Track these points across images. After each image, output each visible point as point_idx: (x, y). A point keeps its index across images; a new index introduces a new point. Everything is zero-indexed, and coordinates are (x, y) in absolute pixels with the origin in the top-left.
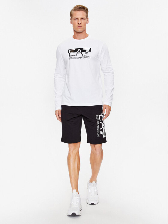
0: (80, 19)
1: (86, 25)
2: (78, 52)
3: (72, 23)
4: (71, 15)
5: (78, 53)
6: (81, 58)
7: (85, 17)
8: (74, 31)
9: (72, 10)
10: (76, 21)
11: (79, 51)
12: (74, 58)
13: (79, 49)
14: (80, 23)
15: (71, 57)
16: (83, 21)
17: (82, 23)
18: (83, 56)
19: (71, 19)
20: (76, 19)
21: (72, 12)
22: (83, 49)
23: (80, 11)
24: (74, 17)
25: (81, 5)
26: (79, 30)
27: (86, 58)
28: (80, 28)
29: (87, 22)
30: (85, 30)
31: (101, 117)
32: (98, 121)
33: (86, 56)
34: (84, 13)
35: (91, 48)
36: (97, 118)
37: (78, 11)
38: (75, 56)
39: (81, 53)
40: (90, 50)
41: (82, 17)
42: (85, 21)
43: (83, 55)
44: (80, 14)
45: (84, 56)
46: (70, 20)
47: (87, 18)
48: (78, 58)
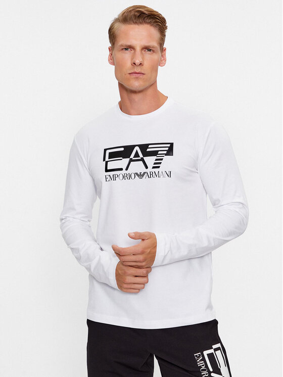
0: (138, 49)
1: (156, 71)
2: (132, 156)
3: (112, 60)
4: (113, 36)
5: (131, 160)
6: (141, 176)
7: (154, 44)
8: (121, 86)
9: (117, 20)
10: (127, 55)
11: (137, 155)
12: (121, 177)
13: (137, 148)
14: (137, 62)
15: (111, 173)
16: (148, 55)
17: (147, 64)
18: (148, 171)
19: (111, 49)
20: (126, 49)
21: (117, 25)
22: (147, 146)
23: (141, 23)
24: (122, 42)
25: (145, 7)
26: (136, 84)
27: (158, 175)
28: (137, 78)
29: (162, 61)
30: (154, 84)
31: (211, 356)
32: (204, 370)
33: (156, 170)
34: (154, 32)
35: (172, 144)
36: (200, 363)
37: (136, 23)
38: (124, 172)
39: (142, 160)
40: (170, 152)
41: (147, 44)
42: (156, 56)
43: (147, 167)
44: (140, 34)
45: (150, 169)
46: (108, 53)
47: (163, 50)
48: (133, 176)
